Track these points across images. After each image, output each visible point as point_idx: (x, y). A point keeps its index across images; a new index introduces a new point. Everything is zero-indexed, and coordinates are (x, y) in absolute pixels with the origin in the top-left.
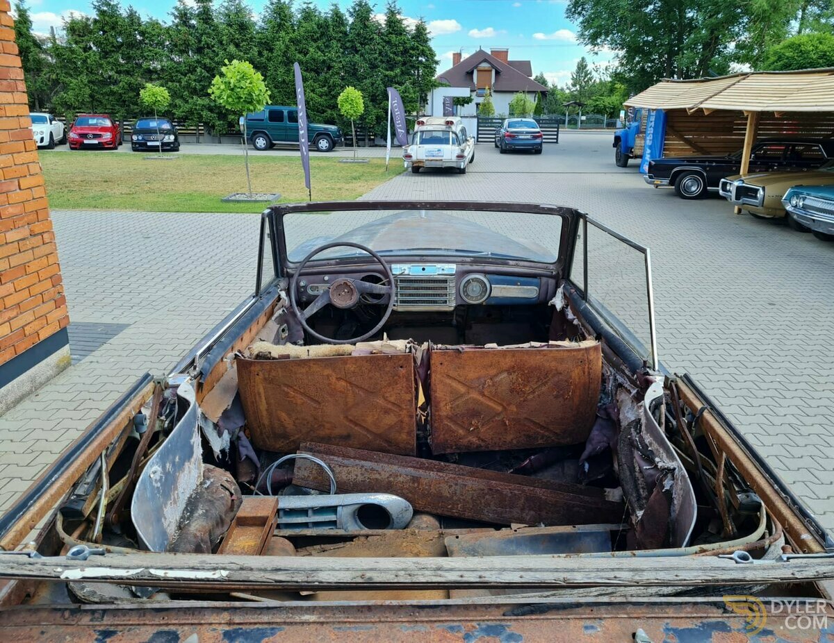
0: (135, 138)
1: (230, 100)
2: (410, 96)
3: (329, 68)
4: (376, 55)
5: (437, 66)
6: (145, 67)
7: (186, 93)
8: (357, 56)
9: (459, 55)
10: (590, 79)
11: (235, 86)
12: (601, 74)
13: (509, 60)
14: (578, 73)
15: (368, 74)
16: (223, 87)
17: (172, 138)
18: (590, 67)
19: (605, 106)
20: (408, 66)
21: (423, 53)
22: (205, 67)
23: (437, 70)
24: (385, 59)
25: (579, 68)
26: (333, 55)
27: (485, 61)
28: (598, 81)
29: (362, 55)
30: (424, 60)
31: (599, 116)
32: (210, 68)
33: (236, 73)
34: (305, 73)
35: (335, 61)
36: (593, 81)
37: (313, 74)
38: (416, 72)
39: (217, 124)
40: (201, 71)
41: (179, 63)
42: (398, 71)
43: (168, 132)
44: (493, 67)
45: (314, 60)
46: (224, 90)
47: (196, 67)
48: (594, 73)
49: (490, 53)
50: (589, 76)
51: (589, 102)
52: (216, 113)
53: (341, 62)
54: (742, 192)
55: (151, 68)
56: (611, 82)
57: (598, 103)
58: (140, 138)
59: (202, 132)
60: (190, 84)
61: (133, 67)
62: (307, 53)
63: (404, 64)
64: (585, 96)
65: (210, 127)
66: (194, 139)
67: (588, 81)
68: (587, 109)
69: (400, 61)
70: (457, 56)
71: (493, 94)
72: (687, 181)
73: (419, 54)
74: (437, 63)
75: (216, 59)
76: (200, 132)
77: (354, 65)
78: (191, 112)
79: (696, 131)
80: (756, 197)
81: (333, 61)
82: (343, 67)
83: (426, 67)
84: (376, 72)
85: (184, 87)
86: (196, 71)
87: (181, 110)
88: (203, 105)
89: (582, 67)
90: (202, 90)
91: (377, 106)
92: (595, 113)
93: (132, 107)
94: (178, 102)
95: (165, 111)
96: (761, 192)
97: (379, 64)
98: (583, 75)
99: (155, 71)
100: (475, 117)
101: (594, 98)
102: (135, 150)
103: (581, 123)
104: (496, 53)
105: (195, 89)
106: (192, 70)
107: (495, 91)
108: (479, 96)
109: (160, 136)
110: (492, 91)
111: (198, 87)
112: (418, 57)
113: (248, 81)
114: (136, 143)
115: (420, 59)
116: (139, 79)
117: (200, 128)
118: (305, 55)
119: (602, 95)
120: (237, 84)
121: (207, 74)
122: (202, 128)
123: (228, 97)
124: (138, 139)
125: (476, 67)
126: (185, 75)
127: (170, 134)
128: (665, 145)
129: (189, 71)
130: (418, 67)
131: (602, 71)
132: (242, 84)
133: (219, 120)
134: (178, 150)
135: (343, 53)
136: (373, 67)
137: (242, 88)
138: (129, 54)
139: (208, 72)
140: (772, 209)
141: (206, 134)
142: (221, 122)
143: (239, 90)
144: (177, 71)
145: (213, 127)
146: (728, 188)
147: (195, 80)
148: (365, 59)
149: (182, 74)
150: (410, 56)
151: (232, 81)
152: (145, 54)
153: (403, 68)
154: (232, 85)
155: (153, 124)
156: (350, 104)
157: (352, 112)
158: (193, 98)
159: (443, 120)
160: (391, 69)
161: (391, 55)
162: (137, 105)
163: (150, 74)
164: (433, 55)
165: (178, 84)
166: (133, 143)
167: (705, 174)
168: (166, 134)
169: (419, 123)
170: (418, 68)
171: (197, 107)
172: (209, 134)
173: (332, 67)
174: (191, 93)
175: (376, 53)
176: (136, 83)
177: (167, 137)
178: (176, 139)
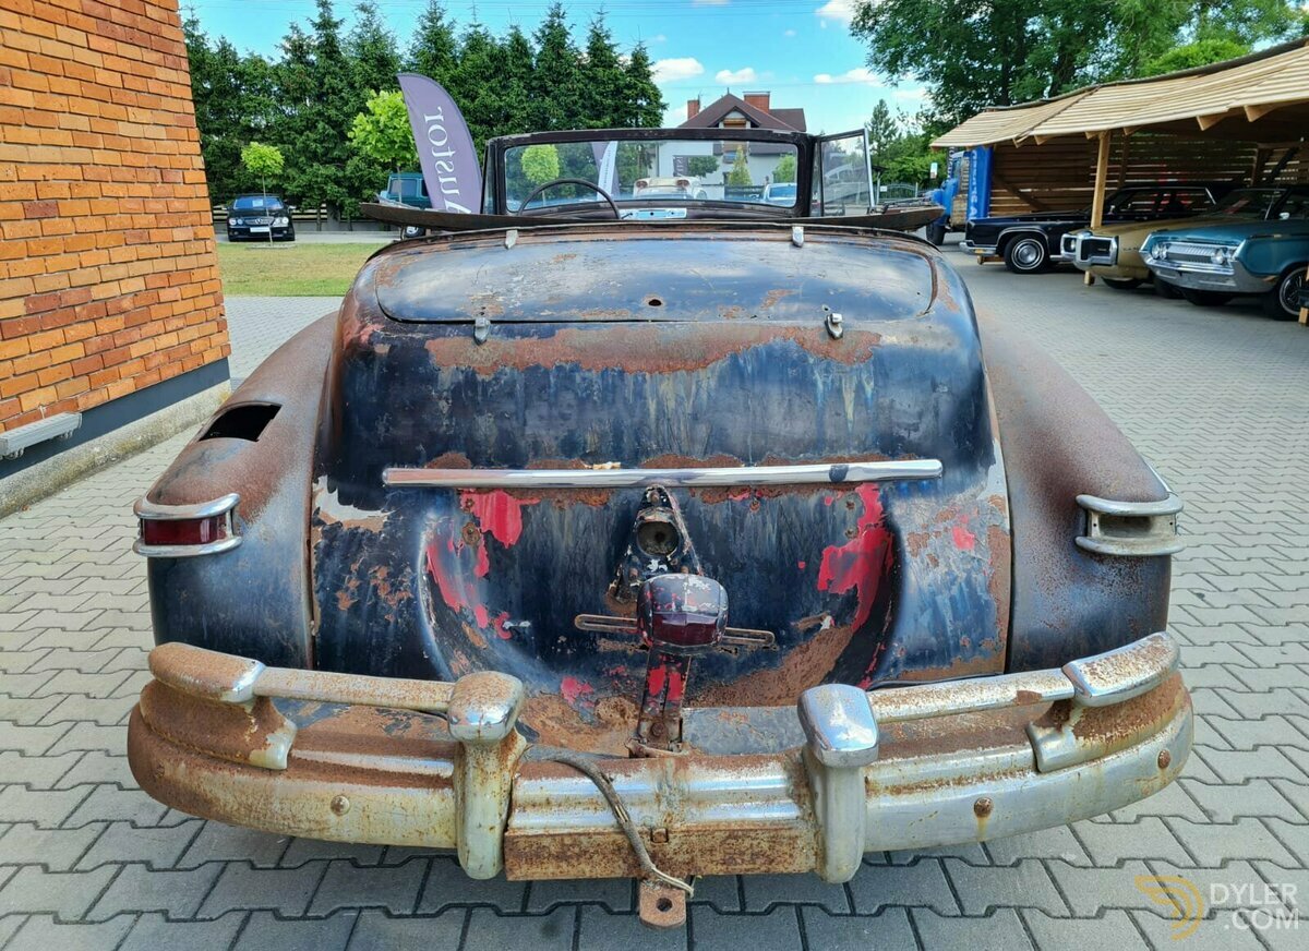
0: (232, 222)
1: (380, 145)
2: (626, 155)
3: (508, 117)
4: (576, 98)
5: (665, 112)
6: (244, 124)
7: (303, 159)
8: (548, 100)
9: (697, 103)
10: (893, 132)
11: (386, 126)
12: (910, 124)
13: (771, 108)
14: (874, 123)
15: (564, 125)
16: (369, 128)
17: (285, 221)
18: (892, 115)
19: (915, 170)
20: (622, 113)
21: (643, 94)
22: (329, 121)
23: (664, 117)
24: (588, 103)
25: (875, 116)
26: (512, 99)
27: (736, 109)
28: (905, 135)
29: (555, 98)
30: (645, 104)
31: (907, 186)
32: (336, 122)
33: (387, 109)
34: (473, 127)
35: (516, 108)
36: (897, 135)
37: (484, 127)
38: (634, 121)
39: (347, 202)
40: (324, 128)
41: (293, 117)
42: (607, 119)
43: (278, 214)
44: (748, 118)
45: (486, 106)
46: (370, 132)
47: (317, 121)
48: (898, 124)
49: (743, 99)
50: (891, 128)
51: (892, 165)
52: (346, 187)
53: (524, 108)
54: (1090, 248)
55: (253, 125)
56: (923, 135)
57: (904, 166)
58: (240, 222)
59: (325, 216)
60: (308, 146)
61: (226, 124)
62: (476, 98)
63: (616, 109)
64: (886, 158)
65: (336, 208)
66: (314, 225)
67: (889, 135)
68: (888, 176)
69: (610, 105)
70: (694, 104)
71: (749, 158)
72: (1021, 248)
73: (637, 95)
74: (664, 107)
75: (345, 109)
76: (323, 216)
77: (544, 113)
78: (309, 187)
79: (1036, 181)
80: (1107, 253)
81: (513, 108)
82: (528, 115)
83: (648, 113)
84: (575, 122)
85: (299, 152)
86: (316, 127)
87: (295, 184)
88: (327, 176)
89: (880, 115)
90: (325, 155)
91: (577, 172)
92: (900, 181)
93: (225, 180)
94: (292, 172)
95: (273, 186)
96: (1114, 245)
97: (580, 110)
98: (883, 126)
99: (257, 130)
100: (721, 185)
101: (899, 159)
102: (232, 239)
103: (880, 197)
104: (752, 98)
105: (315, 152)
106: (311, 126)
107: (751, 155)
108: (727, 162)
109: (268, 219)
110: (747, 154)
111: (320, 150)
112: (636, 100)
113: (404, 119)
114: (234, 230)
115: (639, 102)
116: (236, 141)
117: (322, 211)
118: (473, 100)
119: (910, 155)
120: (388, 124)
121: (332, 132)
122: (325, 211)
123: (376, 142)
124: (237, 224)
125: (722, 119)
126: (301, 134)
127: (282, 216)
128: (992, 202)
129: (307, 128)
130: (637, 113)
131: (911, 121)
132: (395, 122)
133: (350, 196)
134: (293, 239)
135: (527, 96)
136: (572, 114)
137: (395, 128)
138: (220, 105)
139: (333, 128)
140: (1129, 266)
141: (331, 220)
142: (353, 200)
143: (391, 131)
144: (289, 129)
145: (341, 207)
146: (1073, 246)
147: (315, 141)
148: (559, 103)
149: (296, 132)
150: (624, 98)
151: (382, 119)
152: (244, 105)
153: (615, 116)
154: (381, 125)
155: (258, 203)
156: (540, 164)
157: (543, 175)
158: (312, 166)
159: (673, 181)
160: (598, 117)
161: (598, 97)
162: (233, 178)
163: (250, 133)
164: (657, 95)
165: (291, 147)
166: (230, 230)
167: (1047, 238)
168: (276, 216)
169: (639, 185)
170: (635, 116)
171: (319, 180)
172: (335, 218)
173: (513, 116)
174: (309, 159)
175: (574, 95)
176: (232, 146)
177: (278, 220)
178: (290, 223)
